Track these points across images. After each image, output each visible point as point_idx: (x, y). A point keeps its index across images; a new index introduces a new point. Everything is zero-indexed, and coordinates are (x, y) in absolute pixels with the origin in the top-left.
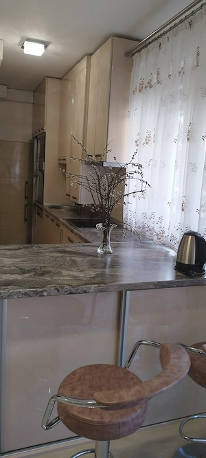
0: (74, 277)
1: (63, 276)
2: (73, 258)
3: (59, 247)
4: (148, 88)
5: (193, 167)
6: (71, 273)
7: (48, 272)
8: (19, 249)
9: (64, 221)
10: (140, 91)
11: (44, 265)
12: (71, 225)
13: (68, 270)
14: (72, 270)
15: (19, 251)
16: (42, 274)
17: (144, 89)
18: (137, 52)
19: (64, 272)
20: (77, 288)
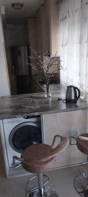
0: (31, 109)
1: (26, 109)
2: (34, 100)
3: (30, 95)
4: (65, 19)
5: (83, 56)
6: (30, 107)
7: (21, 107)
8: (14, 97)
9: (37, 82)
10: (62, 20)
11: (21, 104)
12: (40, 84)
13: (29, 106)
14: (31, 106)
15: (14, 98)
16: (18, 108)
17: (64, 20)
18: (61, 2)
19: (28, 107)
20: (30, 114)
